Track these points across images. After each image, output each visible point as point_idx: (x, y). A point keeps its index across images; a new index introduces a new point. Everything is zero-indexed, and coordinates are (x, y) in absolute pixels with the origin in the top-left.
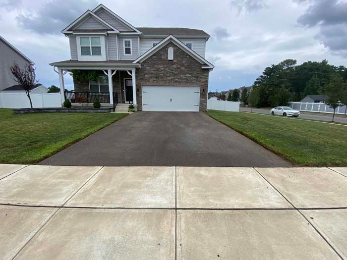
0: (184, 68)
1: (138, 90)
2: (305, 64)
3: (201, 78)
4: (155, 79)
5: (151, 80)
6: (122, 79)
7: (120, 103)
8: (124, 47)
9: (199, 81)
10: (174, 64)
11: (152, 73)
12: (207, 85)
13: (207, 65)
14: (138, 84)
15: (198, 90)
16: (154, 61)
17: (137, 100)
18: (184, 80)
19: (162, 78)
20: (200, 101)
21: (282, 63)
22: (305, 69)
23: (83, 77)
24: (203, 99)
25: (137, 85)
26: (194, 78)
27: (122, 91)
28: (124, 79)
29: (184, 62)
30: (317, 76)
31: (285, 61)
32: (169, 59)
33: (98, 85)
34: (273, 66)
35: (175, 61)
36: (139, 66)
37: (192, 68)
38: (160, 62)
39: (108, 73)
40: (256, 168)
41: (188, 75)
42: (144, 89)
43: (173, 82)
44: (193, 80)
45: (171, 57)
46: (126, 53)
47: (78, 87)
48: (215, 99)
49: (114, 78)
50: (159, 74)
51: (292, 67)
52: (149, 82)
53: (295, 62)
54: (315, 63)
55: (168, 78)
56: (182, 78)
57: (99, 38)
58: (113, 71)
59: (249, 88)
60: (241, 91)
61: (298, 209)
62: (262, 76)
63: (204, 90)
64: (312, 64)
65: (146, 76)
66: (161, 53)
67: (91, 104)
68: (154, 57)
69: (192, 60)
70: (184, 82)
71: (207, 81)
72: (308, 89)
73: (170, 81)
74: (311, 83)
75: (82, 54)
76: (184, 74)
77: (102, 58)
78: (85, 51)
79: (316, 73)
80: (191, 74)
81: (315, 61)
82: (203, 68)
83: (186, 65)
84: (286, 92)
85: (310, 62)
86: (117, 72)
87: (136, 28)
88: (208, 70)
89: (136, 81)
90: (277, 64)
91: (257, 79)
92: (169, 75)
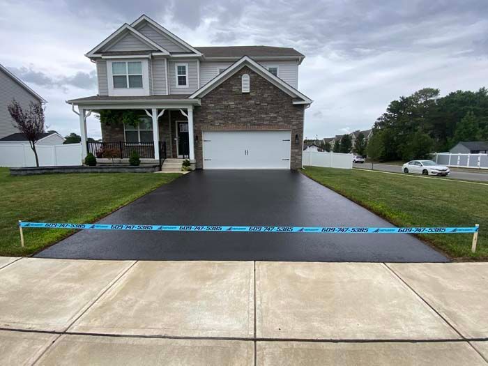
0: (266, 104)
1: (197, 138)
2: (453, 94)
3: (292, 118)
4: (221, 122)
5: (217, 123)
6: (173, 123)
7: (170, 157)
8: (177, 76)
9: (290, 123)
10: (251, 99)
11: (217, 113)
12: (302, 128)
13: (301, 100)
14: (196, 129)
15: (288, 136)
16: (220, 94)
17: (195, 152)
18: (265, 123)
19: (233, 120)
20: (292, 153)
21: (416, 94)
22: (452, 102)
23: (115, 119)
24: (296, 151)
25: (195, 131)
26: (280, 119)
27: (173, 139)
28: (176, 122)
29: (266, 95)
30: (472, 112)
31: (421, 91)
32: (243, 91)
33: (137, 132)
34: (403, 98)
35: (252, 94)
36: (199, 102)
37: (278, 104)
38: (230, 96)
39: (151, 114)
40: (389, 264)
41: (272, 115)
42: (205, 136)
43: (249, 125)
44: (279, 122)
45: (246, 88)
46: (180, 84)
47: (107, 136)
48: (315, 149)
49: (161, 120)
50: (229, 113)
51: (433, 101)
52: (213, 125)
53: (436, 92)
54: (468, 94)
55: (242, 119)
56: (263, 119)
57: (140, 62)
58: (159, 111)
59: (367, 132)
60: (354, 137)
61: (468, 340)
62: (386, 115)
63: (297, 136)
64: (463, 94)
65: (210, 117)
66: (231, 82)
67: (126, 160)
68: (221, 89)
69: (279, 93)
70: (266, 125)
71: (301, 124)
72: (460, 132)
73: (245, 123)
74: (465, 124)
75: (114, 87)
76: (266, 114)
77: (145, 91)
78: (119, 82)
79: (471, 107)
80: (276, 113)
81: (467, 90)
82: (295, 103)
83: (269, 99)
84: (425, 138)
85: (459, 92)
86: (165, 112)
87: (195, 48)
88: (302, 107)
89: (194, 124)
90: (408, 96)
91: (379, 119)
92: (243, 115)
